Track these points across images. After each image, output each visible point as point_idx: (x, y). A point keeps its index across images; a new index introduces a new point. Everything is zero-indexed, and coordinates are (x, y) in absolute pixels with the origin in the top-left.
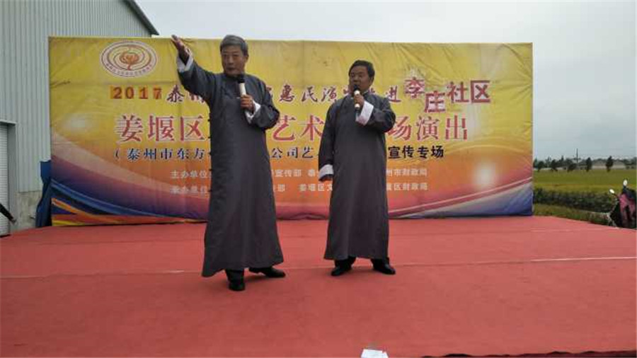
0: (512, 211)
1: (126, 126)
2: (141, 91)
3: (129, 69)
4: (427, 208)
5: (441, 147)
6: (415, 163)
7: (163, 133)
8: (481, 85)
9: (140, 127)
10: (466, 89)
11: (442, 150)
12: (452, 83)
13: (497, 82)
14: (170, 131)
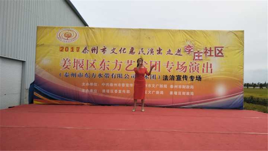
0: (233, 107)
1: (64, 63)
2: (71, 48)
3: (67, 39)
4: (193, 104)
5: (200, 76)
6: (188, 83)
7: (79, 66)
8: (220, 49)
9: (70, 63)
10: (213, 51)
11: (201, 78)
12: (206, 48)
13: (227, 48)
14: (82, 65)
